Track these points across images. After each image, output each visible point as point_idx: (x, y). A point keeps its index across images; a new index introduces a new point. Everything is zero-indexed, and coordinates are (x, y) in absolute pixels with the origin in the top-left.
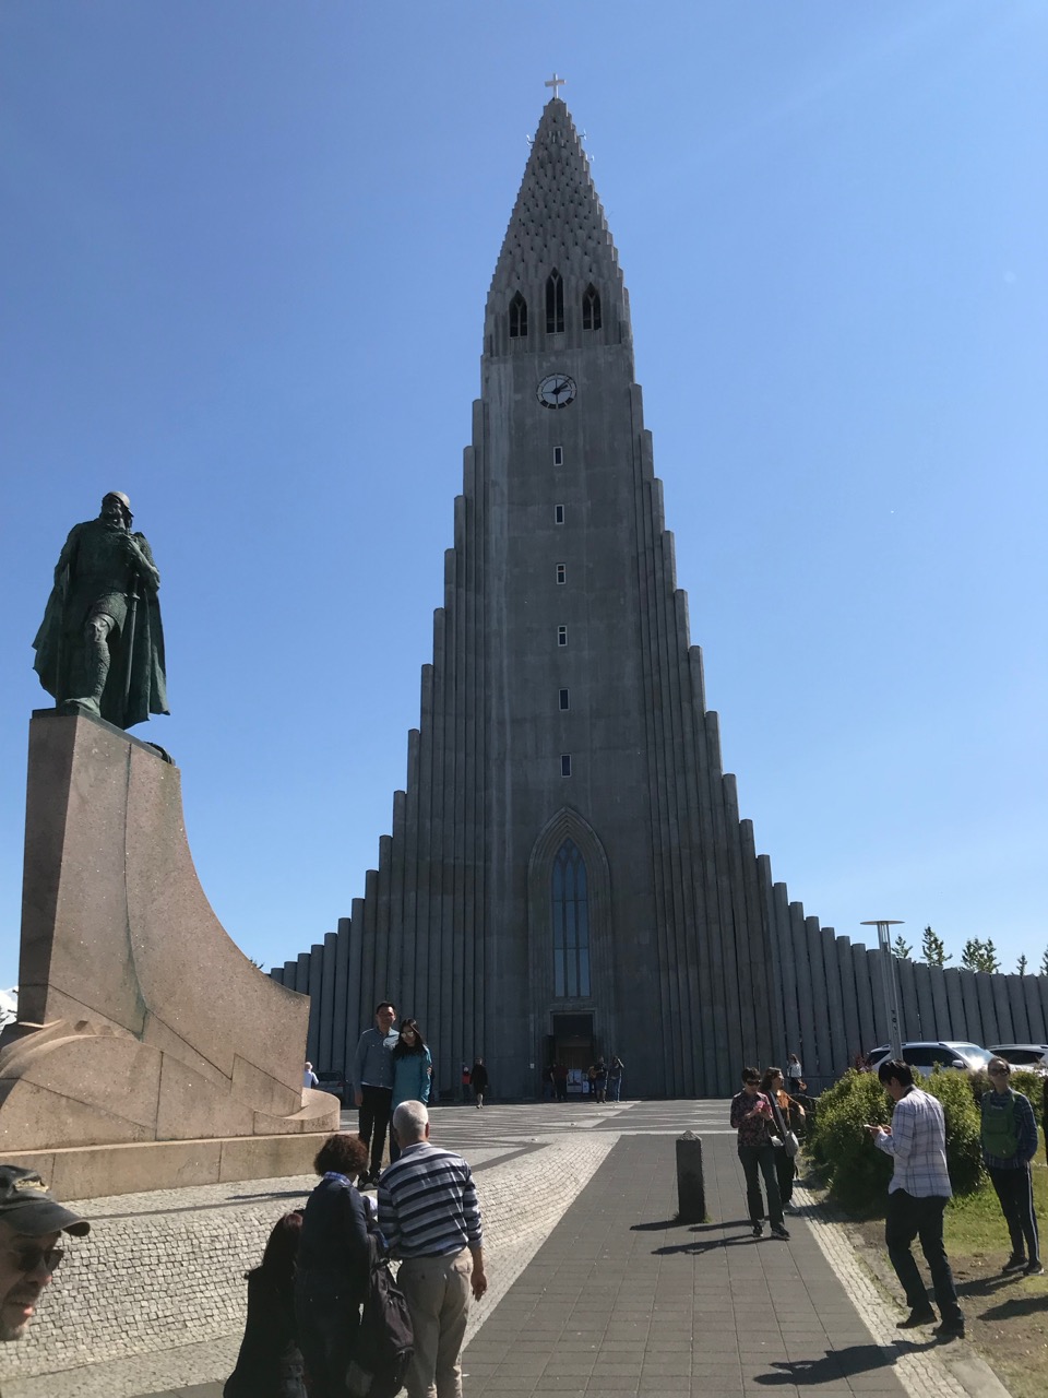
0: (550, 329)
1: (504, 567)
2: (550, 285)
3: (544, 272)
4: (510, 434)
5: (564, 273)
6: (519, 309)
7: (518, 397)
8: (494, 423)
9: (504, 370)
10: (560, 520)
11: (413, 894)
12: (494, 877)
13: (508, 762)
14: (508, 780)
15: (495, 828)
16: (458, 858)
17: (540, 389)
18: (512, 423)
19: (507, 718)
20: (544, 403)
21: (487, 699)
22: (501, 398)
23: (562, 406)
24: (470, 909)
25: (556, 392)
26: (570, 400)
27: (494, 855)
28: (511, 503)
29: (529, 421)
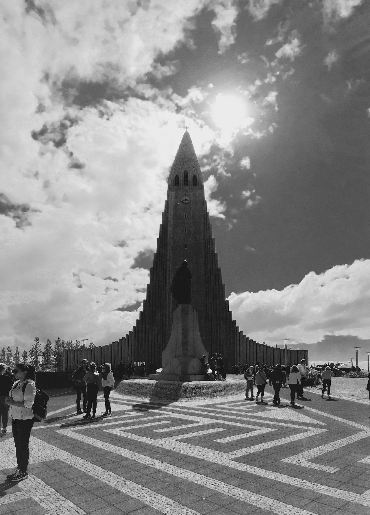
0: (185, 185)
1: (171, 243)
2: (184, 173)
3: (183, 170)
4: (174, 210)
5: (188, 172)
6: (177, 179)
7: (176, 200)
8: (170, 207)
9: (173, 193)
10: (186, 232)
11: (148, 326)
17: (182, 199)
18: (174, 207)
20: (183, 203)
22: (172, 201)
23: (187, 204)
25: (186, 200)
27: (167, 317)
28: (173, 227)
29: (179, 207)
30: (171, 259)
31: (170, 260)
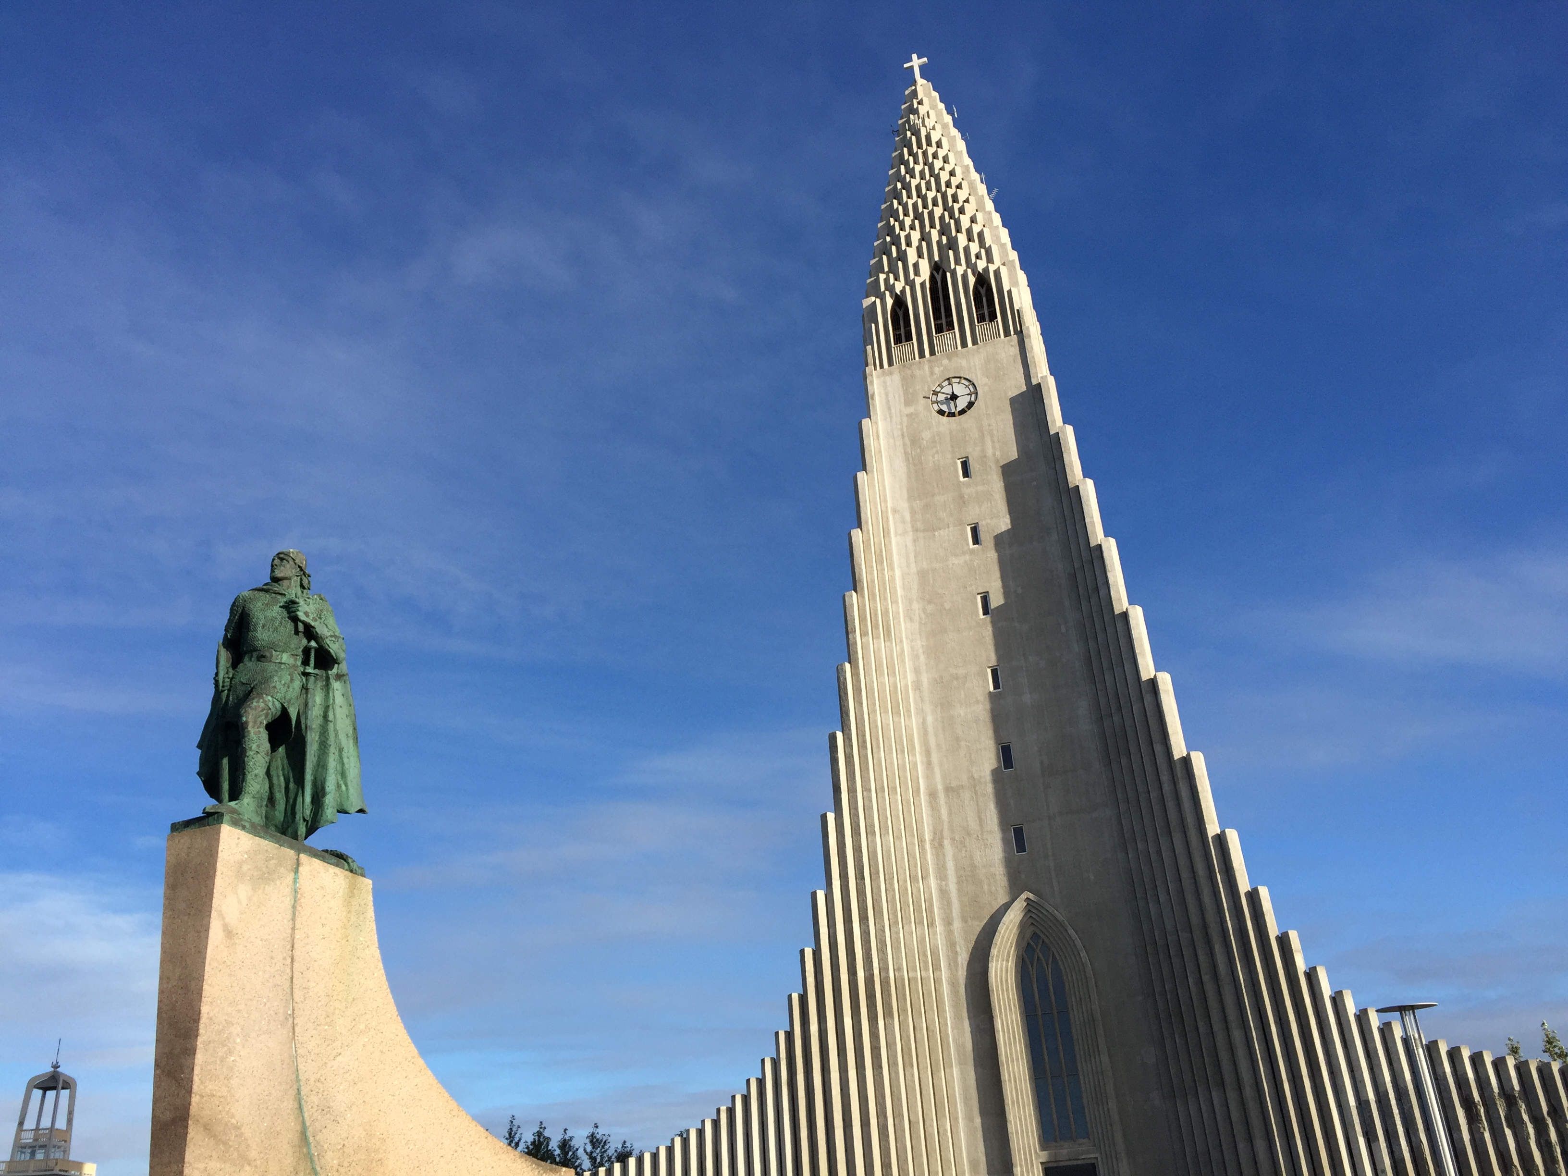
0: (939, 330)
2: (932, 278)
3: (926, 268)
4: (906, 453)
5: (948, 266)
6: (901, 313)
7: (910, 410)
8: (882, 443)
9: (891, 383)
10: (975, 542)
13: (946, 842)
14: (950, 865)
16: (898, 969)
17: (934, 397)
18: (907, 440)
19: (940, 787)
20: (941, 413)
21: (912, 767)
22: (890, 414)
23: (962, 412)
24: (921, 1034)
25: (954, 397)
26: (970, 405)
27: (944, 963)
28: (916, 530)
29: (927, 435)
30: (925, 678)
31: (919, 687)
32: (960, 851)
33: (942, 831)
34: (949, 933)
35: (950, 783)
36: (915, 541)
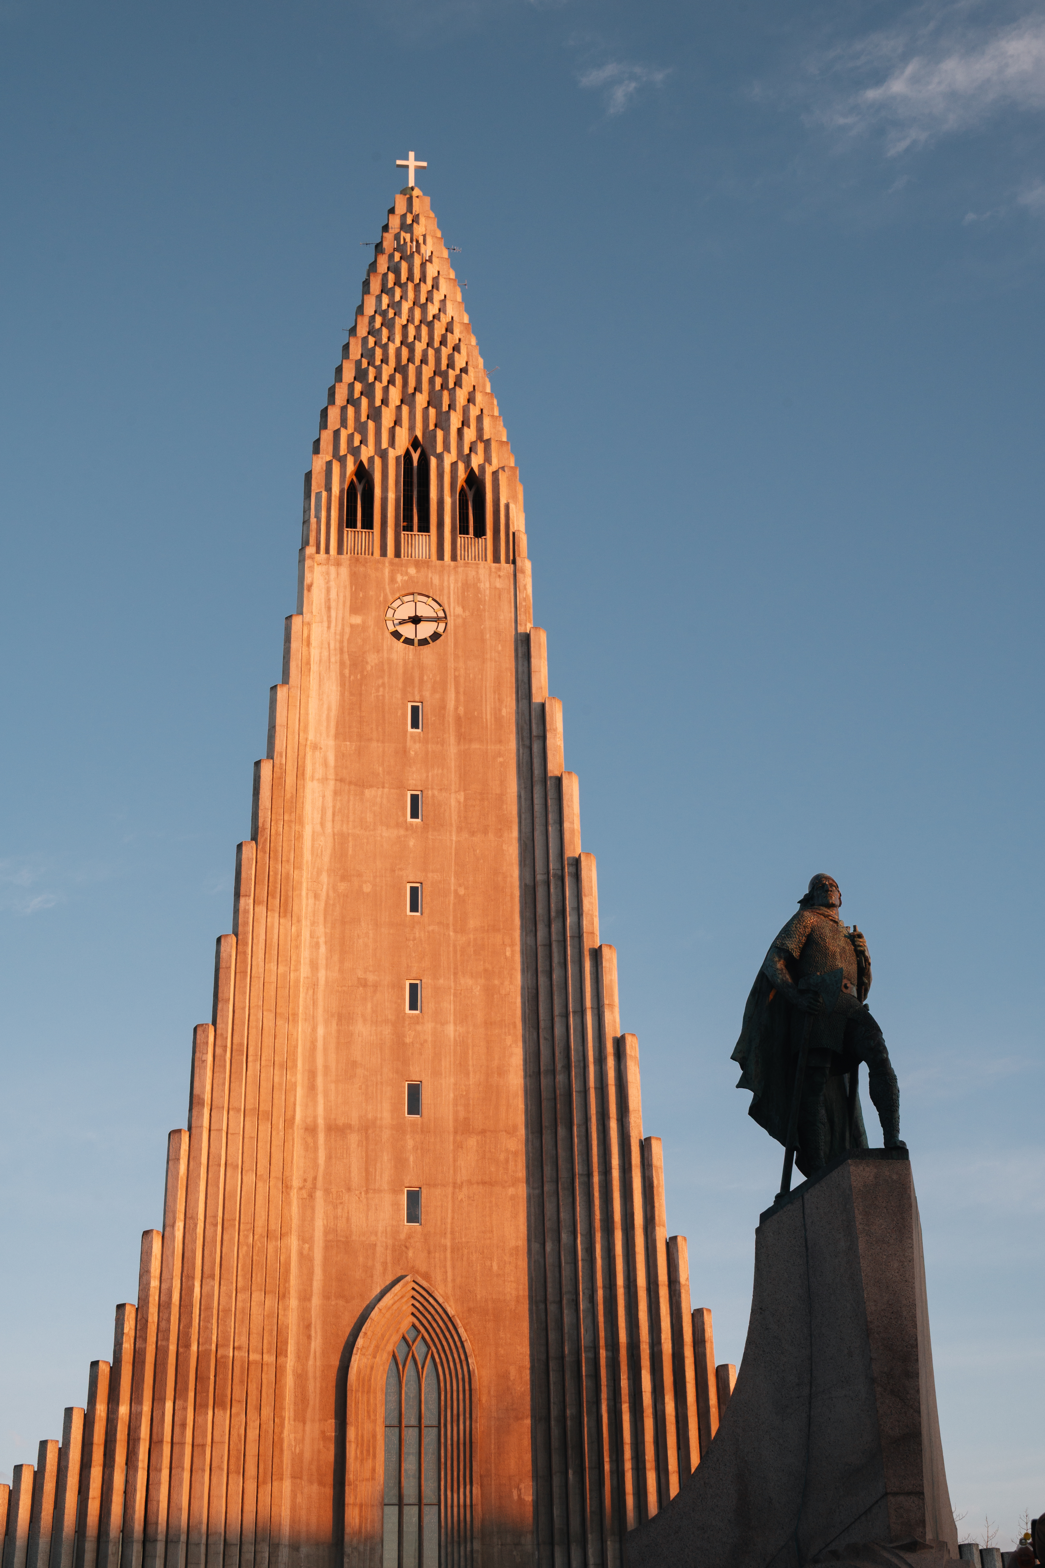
0: (409, 525)
1: (324, 878)
2: (408, 459)
3: (402, 440)
4: (342, 675)
5: (433, 450)
6: (359, 489)
7: (357, 620)
8: (315, 653)
9: (336, 577)
10: (415, 814)
11: (169, 1405)
12: (289, 1380)
13: (319, 1194)
14: (319, 1224)
15: (293, 1302)
16: (240, 1348)
17: (390, 612)
18: (346, 657)
19: (321, 1122)
20: (397, 635)
21: (290, 1089)
22: (329, 617)
23: (423, 642)
24: (252, 1434)
25: (416, 620)
26: (436, 636)
27: (291, 1348)
28: (340, 780)
29: (372, 659)
31: (314, 985)
32: (335, 1207)
33: (315, 1178)
34: (304, 1312)
35: (335, 1119)
36: (336, 793)
